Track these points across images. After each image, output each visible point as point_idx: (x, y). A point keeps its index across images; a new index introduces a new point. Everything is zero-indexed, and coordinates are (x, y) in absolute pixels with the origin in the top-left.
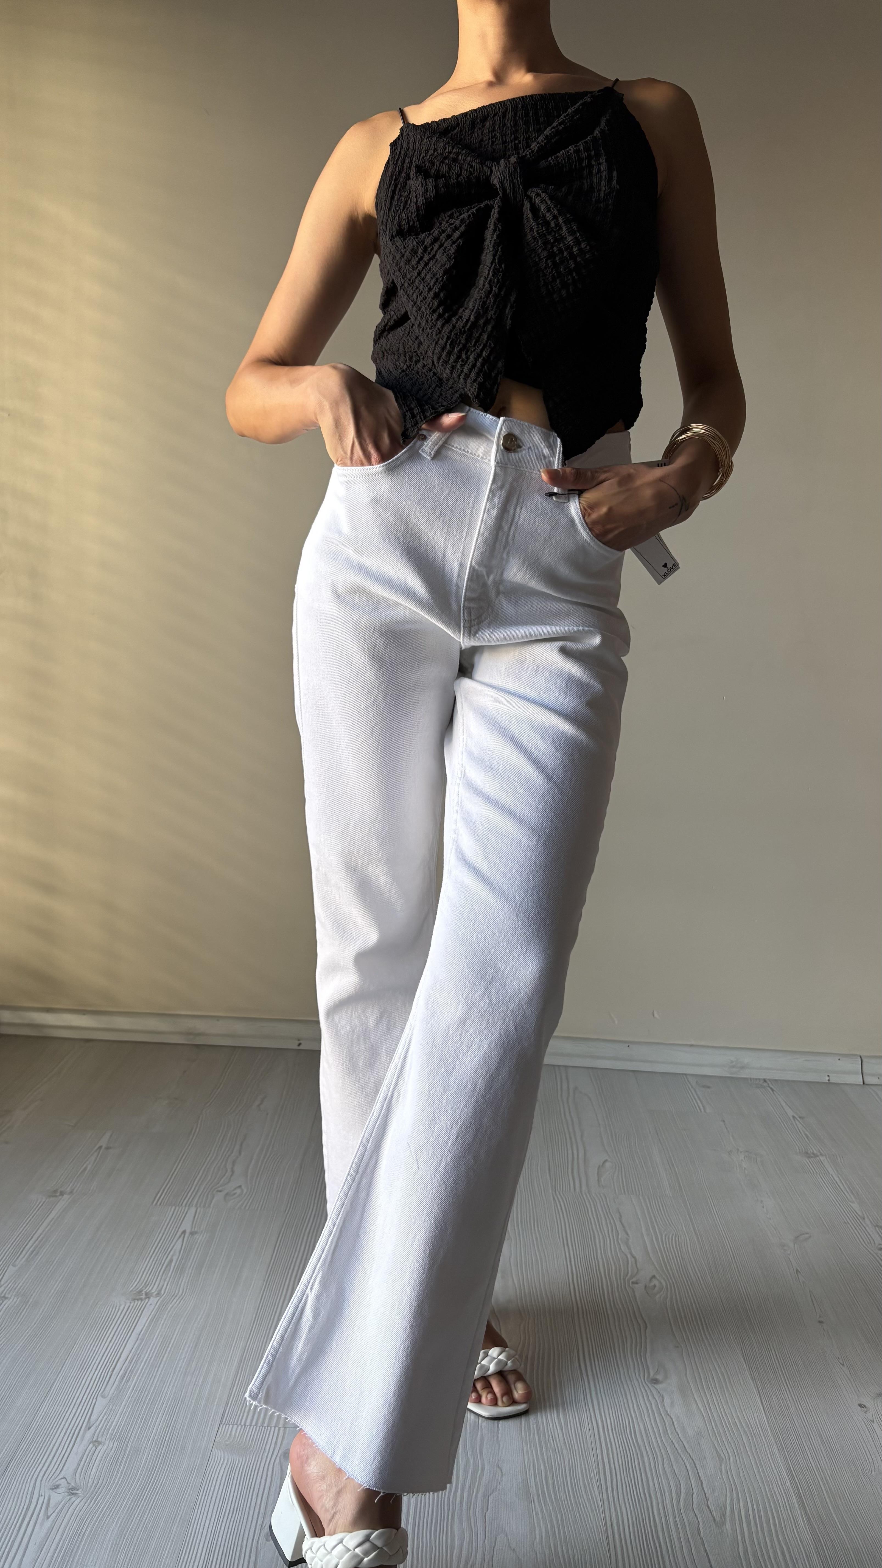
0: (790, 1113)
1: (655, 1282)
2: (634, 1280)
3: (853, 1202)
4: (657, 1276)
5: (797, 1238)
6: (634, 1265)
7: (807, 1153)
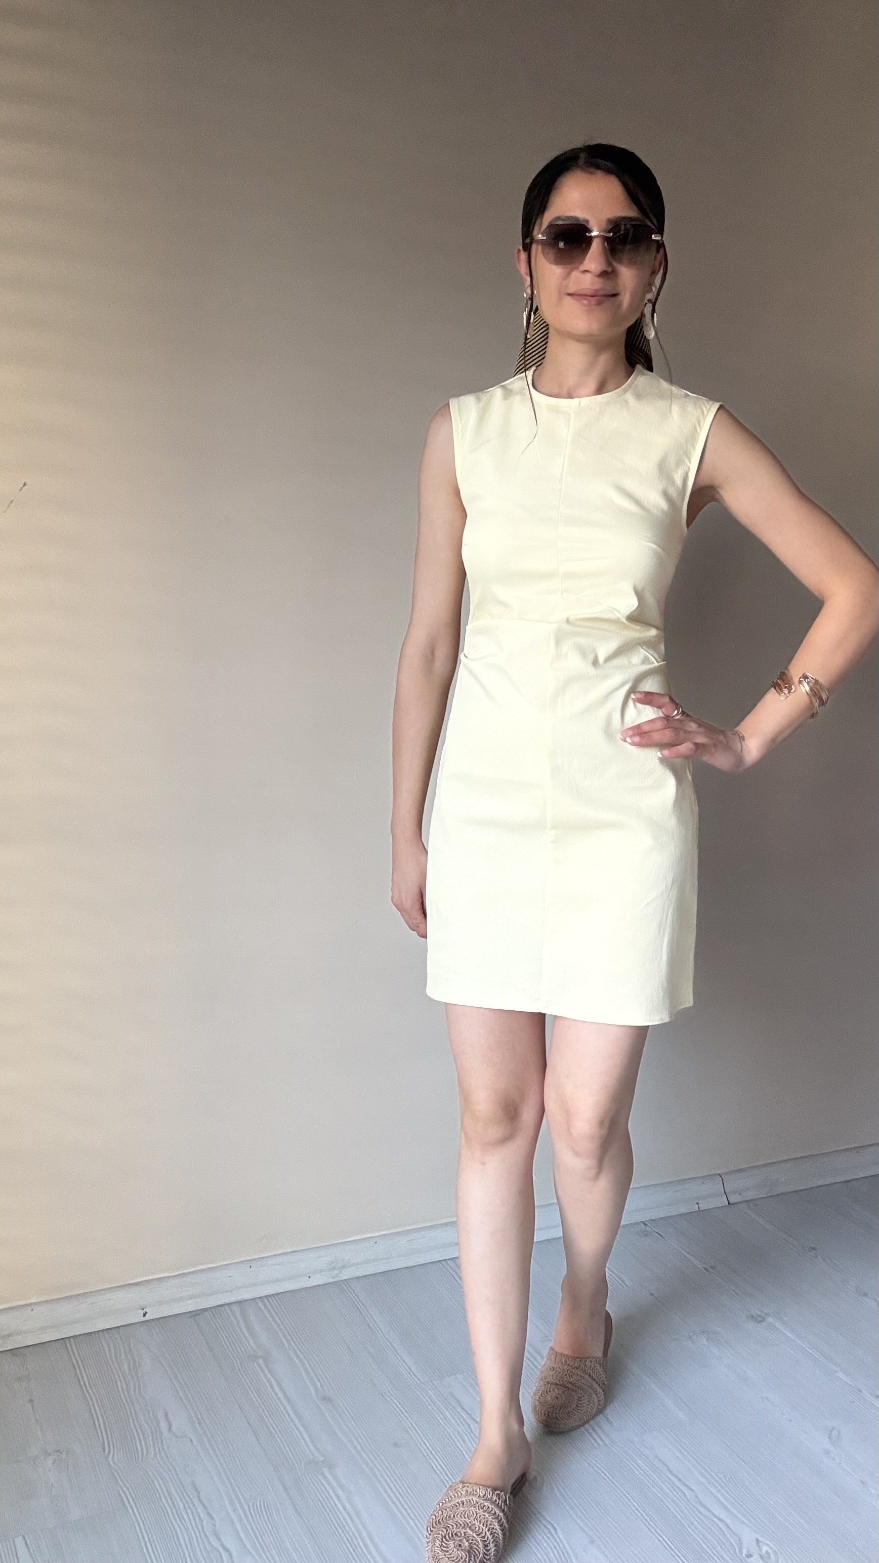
0: (701, 1266)
1: (765, 1549)
2: (745, 1551)
3: (836, 1371)
4: (760, 1539)
5: (830, 1437)
6: (730, 1531)
7: (752, 1317)
